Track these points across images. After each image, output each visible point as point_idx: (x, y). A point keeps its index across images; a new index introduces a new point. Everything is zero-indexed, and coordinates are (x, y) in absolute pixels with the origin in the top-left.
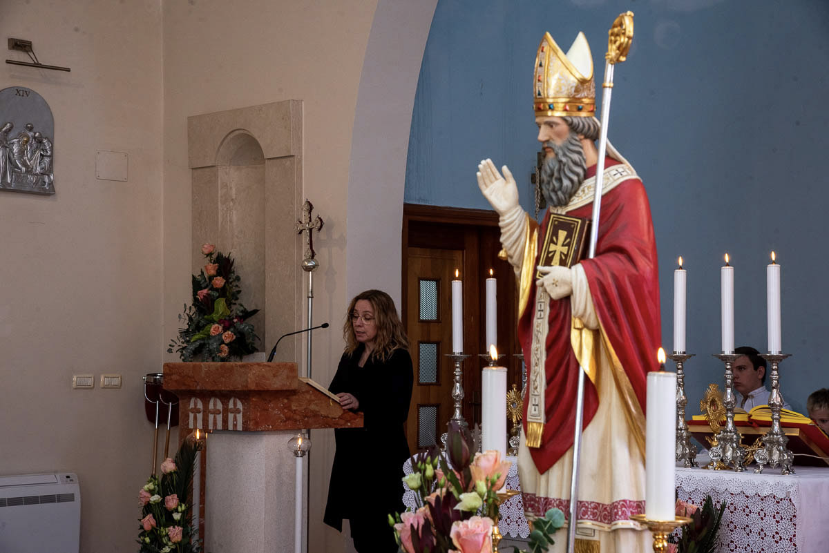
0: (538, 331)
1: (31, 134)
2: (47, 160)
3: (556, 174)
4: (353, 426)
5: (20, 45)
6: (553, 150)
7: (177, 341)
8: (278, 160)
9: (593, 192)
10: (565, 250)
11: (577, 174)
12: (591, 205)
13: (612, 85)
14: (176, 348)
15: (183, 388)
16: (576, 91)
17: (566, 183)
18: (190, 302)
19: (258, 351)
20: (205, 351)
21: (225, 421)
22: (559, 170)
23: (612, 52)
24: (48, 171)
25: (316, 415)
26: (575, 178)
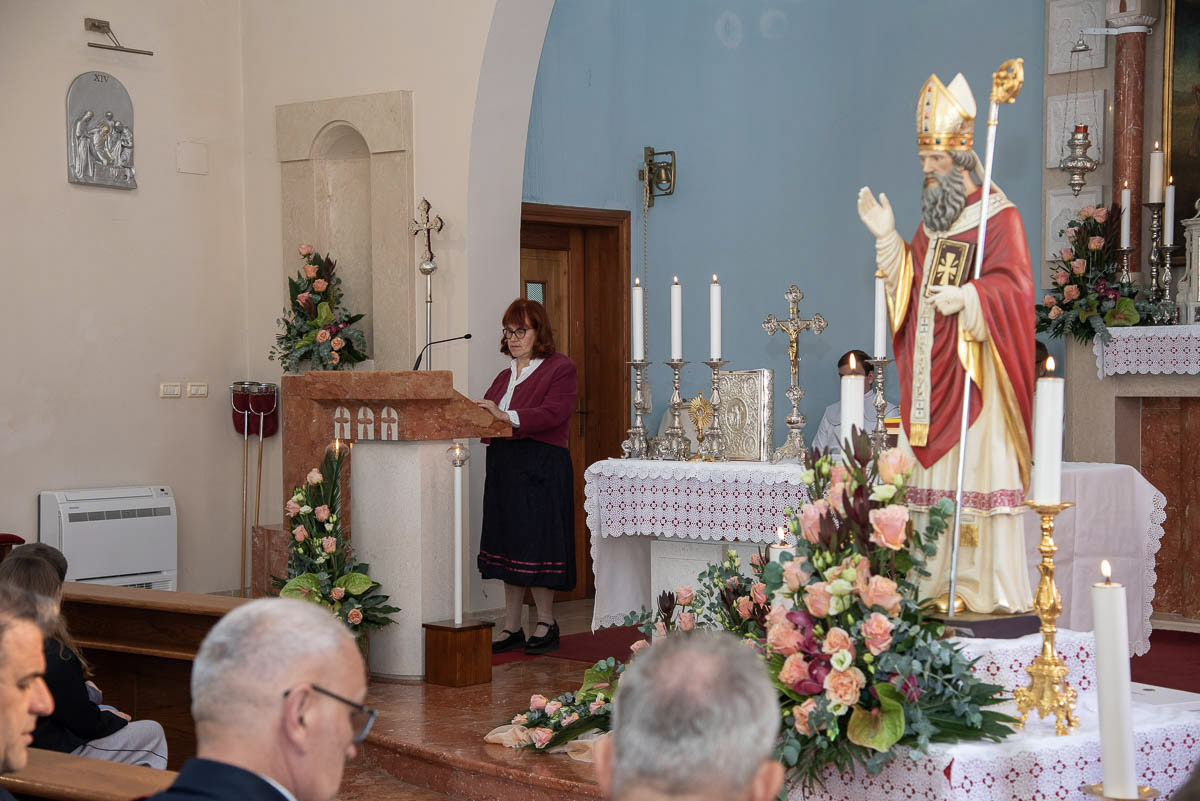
0: (922, 344)
1: (110, 123)
2: (127, 151)
3: (940, 202)
4: (503, 435)
5: (98, 26)
6: (937, 180)
7: (277, 347)
8: (387, 155)
9: (976, 217)
10: (954, 271)
11: (960, 203)
12: (976, 229)
13: (996, 122)
14: (277, 356)
15: (330, 398)
16: (962, 128)
17: (950, 210)
18: (289, 308)
19: (368, 358)
20: (315, 357)
21: (377, 431)
22: (943, 199)
23: (998, 93)
24: (129, 164)
25: (468, 424)
26: (958, 206)
